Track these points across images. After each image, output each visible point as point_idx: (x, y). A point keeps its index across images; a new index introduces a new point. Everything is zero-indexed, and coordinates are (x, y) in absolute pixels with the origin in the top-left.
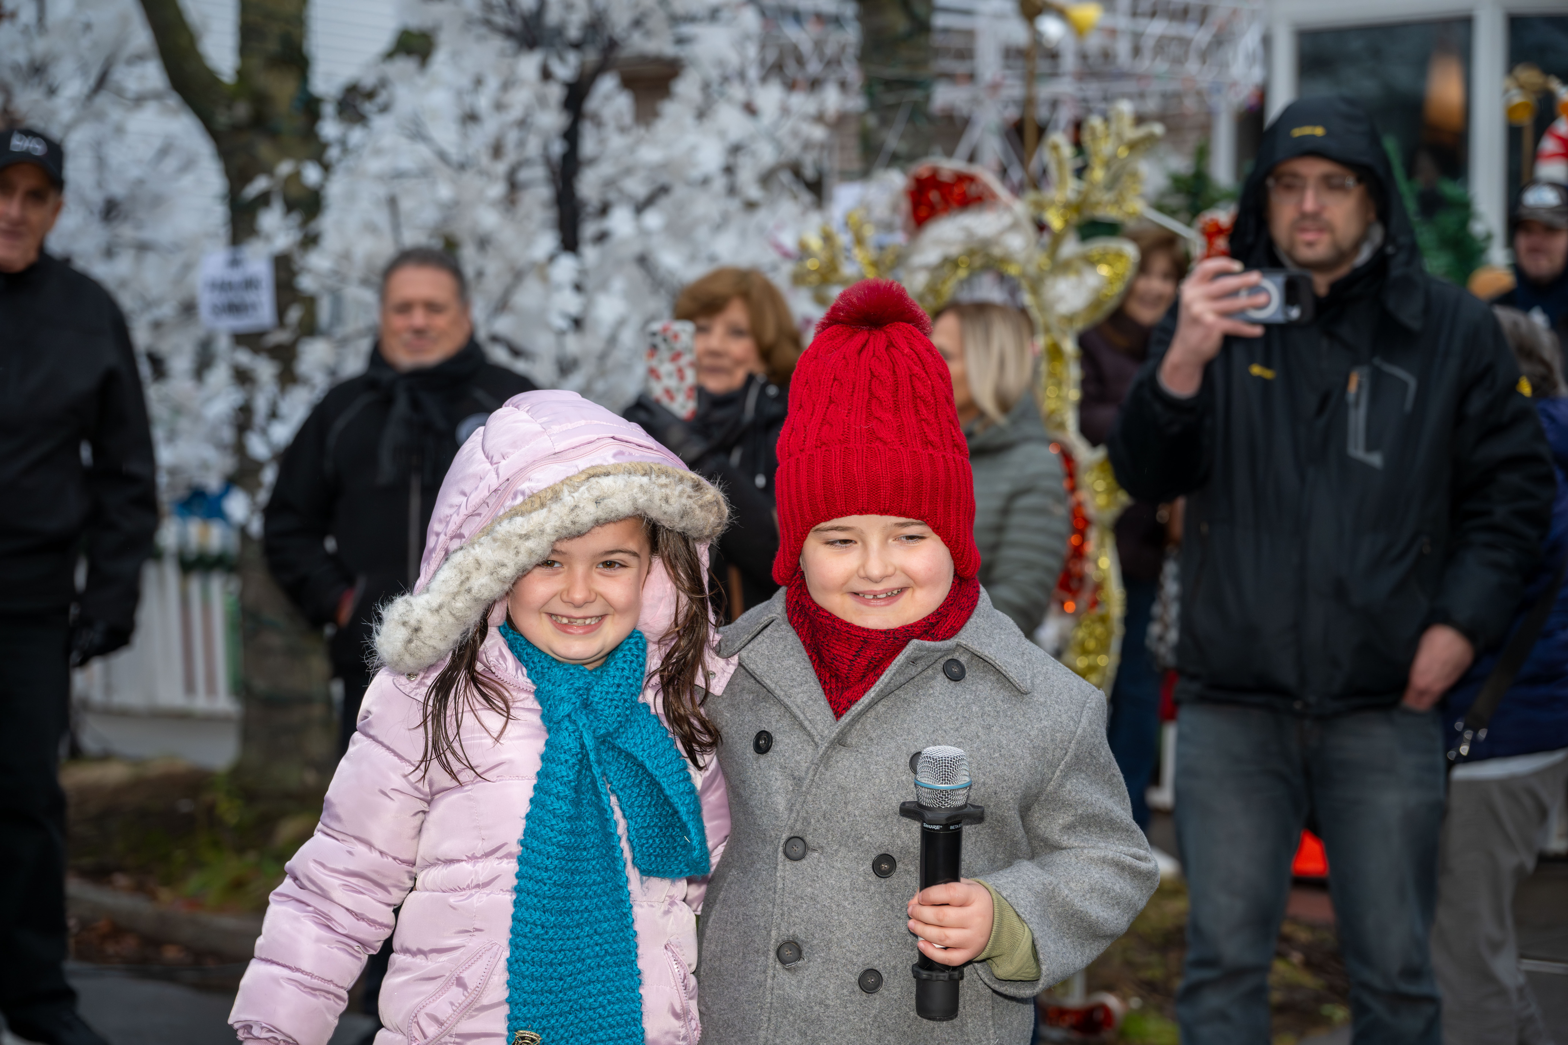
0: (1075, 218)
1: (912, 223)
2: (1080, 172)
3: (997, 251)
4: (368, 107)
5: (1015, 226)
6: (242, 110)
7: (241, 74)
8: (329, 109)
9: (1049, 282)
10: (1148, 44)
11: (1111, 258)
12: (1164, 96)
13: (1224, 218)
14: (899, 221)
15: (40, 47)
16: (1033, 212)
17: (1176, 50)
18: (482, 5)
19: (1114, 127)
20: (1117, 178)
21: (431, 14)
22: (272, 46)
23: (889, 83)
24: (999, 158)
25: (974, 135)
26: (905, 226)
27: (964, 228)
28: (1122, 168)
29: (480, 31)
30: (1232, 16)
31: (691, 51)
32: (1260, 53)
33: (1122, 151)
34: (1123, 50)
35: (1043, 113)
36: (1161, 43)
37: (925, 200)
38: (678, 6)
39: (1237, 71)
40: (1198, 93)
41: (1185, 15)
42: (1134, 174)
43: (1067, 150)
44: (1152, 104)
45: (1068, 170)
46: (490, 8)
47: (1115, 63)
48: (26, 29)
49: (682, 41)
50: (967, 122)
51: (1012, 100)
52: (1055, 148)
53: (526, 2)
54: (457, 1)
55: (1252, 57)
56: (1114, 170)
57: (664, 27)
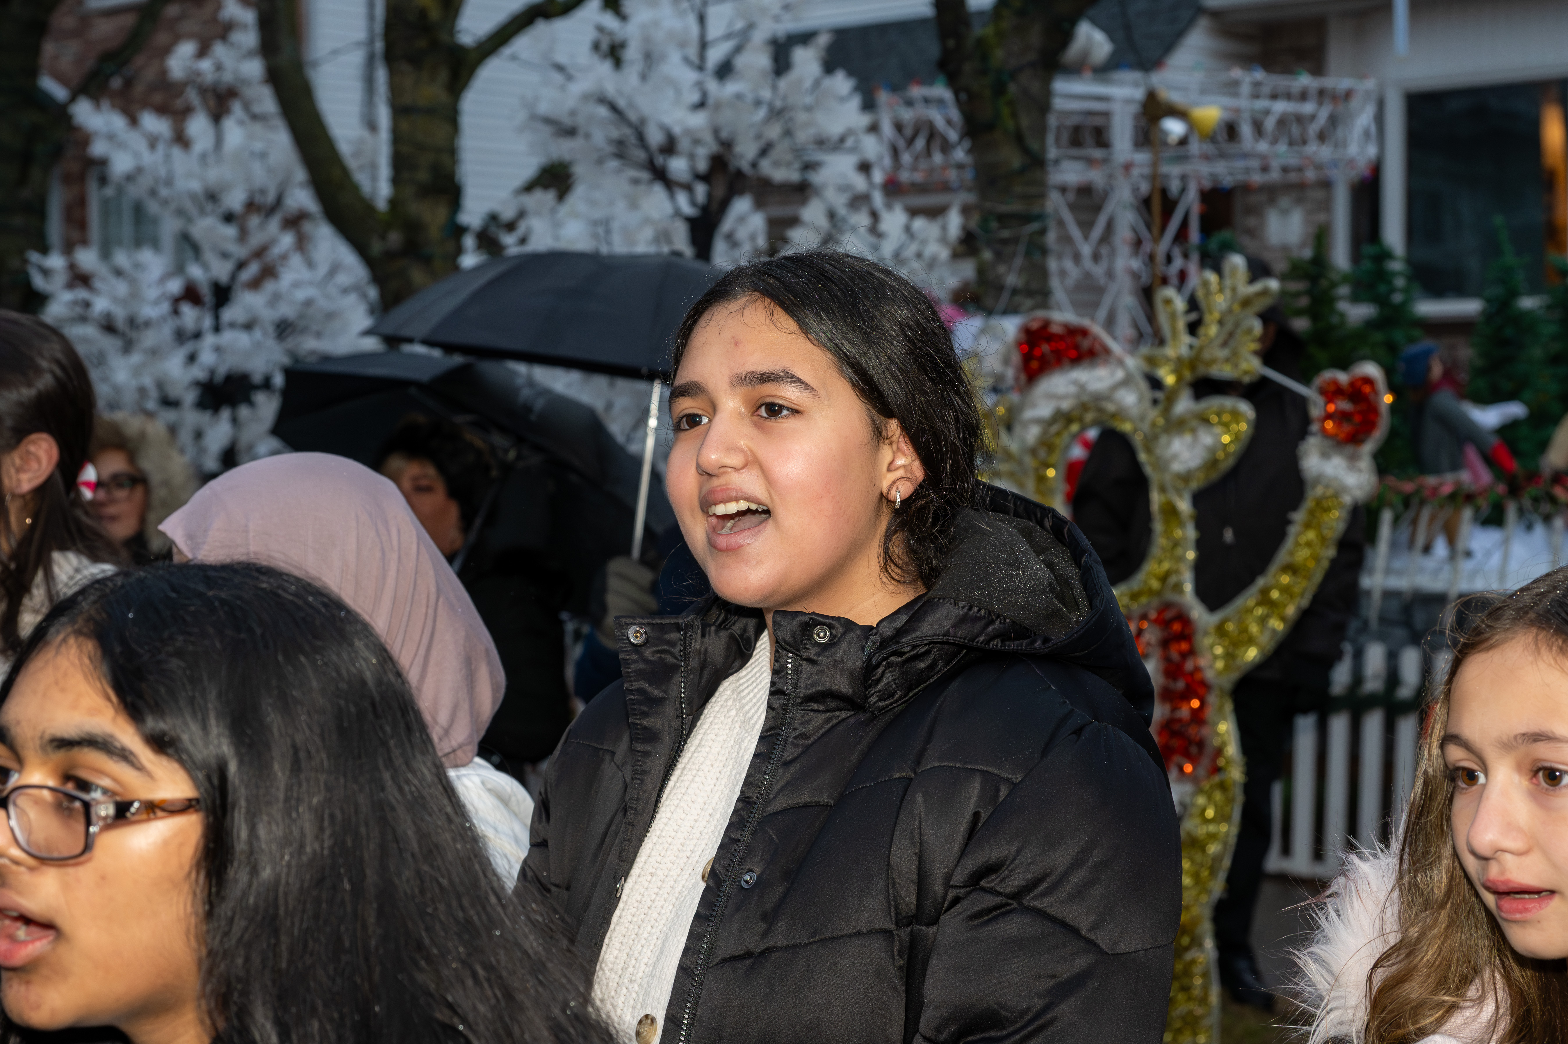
0: (1188, 375)
1: (1023, 378)
2: (1193, 328)
3: (1111, 407)
4: (508, 240)
5: (1126, 382)
6: (395, 238)
7: (393, 202)
8: (469, 242)
9: (1163, 439)
10: (1270, 124)
11: (1226, 417)
12: (1285, 170)
13: (1343, 378)
14: (1010, 373)
15: (214, 174)
16: (1145, 367)
17: (1295, 130)
18: (611, 141)
19: (1228, 282)
20: (1231, 335)
21: (564, 149)
22: (423, 176)
23: (1004, 219)
24: (1134, 230)
25: (1109, 208)
26: (1017, 379)
27: (1075, 382)
28: (1237, 325)
29: (614, 164)
30: (1348, 95)
31: (817, 178)
32: (1373, 130)
33: (1236, 308)
34: (1246, 130)
35: (1174, 186)
36: (1282, 122)
37: (1037, 352)
38: (803, 136)
39: (1353, 149)
40: (1318, 167)
41: (1303, 96)
42: (1249, 331)
43: (1180, 304)
44: (1275, 176)
45: (1181, 325)
46: (620, 143)
47: (1239, 142)
48: (203, 157)
49: (809, 166)
50: (1106, 195)
51: (1142, 176)
52: (1168, 302)
53: (655, 138)
54: (588, 136)
55: (1367, 134)
56: (1229, 326)
57: (788, 157)
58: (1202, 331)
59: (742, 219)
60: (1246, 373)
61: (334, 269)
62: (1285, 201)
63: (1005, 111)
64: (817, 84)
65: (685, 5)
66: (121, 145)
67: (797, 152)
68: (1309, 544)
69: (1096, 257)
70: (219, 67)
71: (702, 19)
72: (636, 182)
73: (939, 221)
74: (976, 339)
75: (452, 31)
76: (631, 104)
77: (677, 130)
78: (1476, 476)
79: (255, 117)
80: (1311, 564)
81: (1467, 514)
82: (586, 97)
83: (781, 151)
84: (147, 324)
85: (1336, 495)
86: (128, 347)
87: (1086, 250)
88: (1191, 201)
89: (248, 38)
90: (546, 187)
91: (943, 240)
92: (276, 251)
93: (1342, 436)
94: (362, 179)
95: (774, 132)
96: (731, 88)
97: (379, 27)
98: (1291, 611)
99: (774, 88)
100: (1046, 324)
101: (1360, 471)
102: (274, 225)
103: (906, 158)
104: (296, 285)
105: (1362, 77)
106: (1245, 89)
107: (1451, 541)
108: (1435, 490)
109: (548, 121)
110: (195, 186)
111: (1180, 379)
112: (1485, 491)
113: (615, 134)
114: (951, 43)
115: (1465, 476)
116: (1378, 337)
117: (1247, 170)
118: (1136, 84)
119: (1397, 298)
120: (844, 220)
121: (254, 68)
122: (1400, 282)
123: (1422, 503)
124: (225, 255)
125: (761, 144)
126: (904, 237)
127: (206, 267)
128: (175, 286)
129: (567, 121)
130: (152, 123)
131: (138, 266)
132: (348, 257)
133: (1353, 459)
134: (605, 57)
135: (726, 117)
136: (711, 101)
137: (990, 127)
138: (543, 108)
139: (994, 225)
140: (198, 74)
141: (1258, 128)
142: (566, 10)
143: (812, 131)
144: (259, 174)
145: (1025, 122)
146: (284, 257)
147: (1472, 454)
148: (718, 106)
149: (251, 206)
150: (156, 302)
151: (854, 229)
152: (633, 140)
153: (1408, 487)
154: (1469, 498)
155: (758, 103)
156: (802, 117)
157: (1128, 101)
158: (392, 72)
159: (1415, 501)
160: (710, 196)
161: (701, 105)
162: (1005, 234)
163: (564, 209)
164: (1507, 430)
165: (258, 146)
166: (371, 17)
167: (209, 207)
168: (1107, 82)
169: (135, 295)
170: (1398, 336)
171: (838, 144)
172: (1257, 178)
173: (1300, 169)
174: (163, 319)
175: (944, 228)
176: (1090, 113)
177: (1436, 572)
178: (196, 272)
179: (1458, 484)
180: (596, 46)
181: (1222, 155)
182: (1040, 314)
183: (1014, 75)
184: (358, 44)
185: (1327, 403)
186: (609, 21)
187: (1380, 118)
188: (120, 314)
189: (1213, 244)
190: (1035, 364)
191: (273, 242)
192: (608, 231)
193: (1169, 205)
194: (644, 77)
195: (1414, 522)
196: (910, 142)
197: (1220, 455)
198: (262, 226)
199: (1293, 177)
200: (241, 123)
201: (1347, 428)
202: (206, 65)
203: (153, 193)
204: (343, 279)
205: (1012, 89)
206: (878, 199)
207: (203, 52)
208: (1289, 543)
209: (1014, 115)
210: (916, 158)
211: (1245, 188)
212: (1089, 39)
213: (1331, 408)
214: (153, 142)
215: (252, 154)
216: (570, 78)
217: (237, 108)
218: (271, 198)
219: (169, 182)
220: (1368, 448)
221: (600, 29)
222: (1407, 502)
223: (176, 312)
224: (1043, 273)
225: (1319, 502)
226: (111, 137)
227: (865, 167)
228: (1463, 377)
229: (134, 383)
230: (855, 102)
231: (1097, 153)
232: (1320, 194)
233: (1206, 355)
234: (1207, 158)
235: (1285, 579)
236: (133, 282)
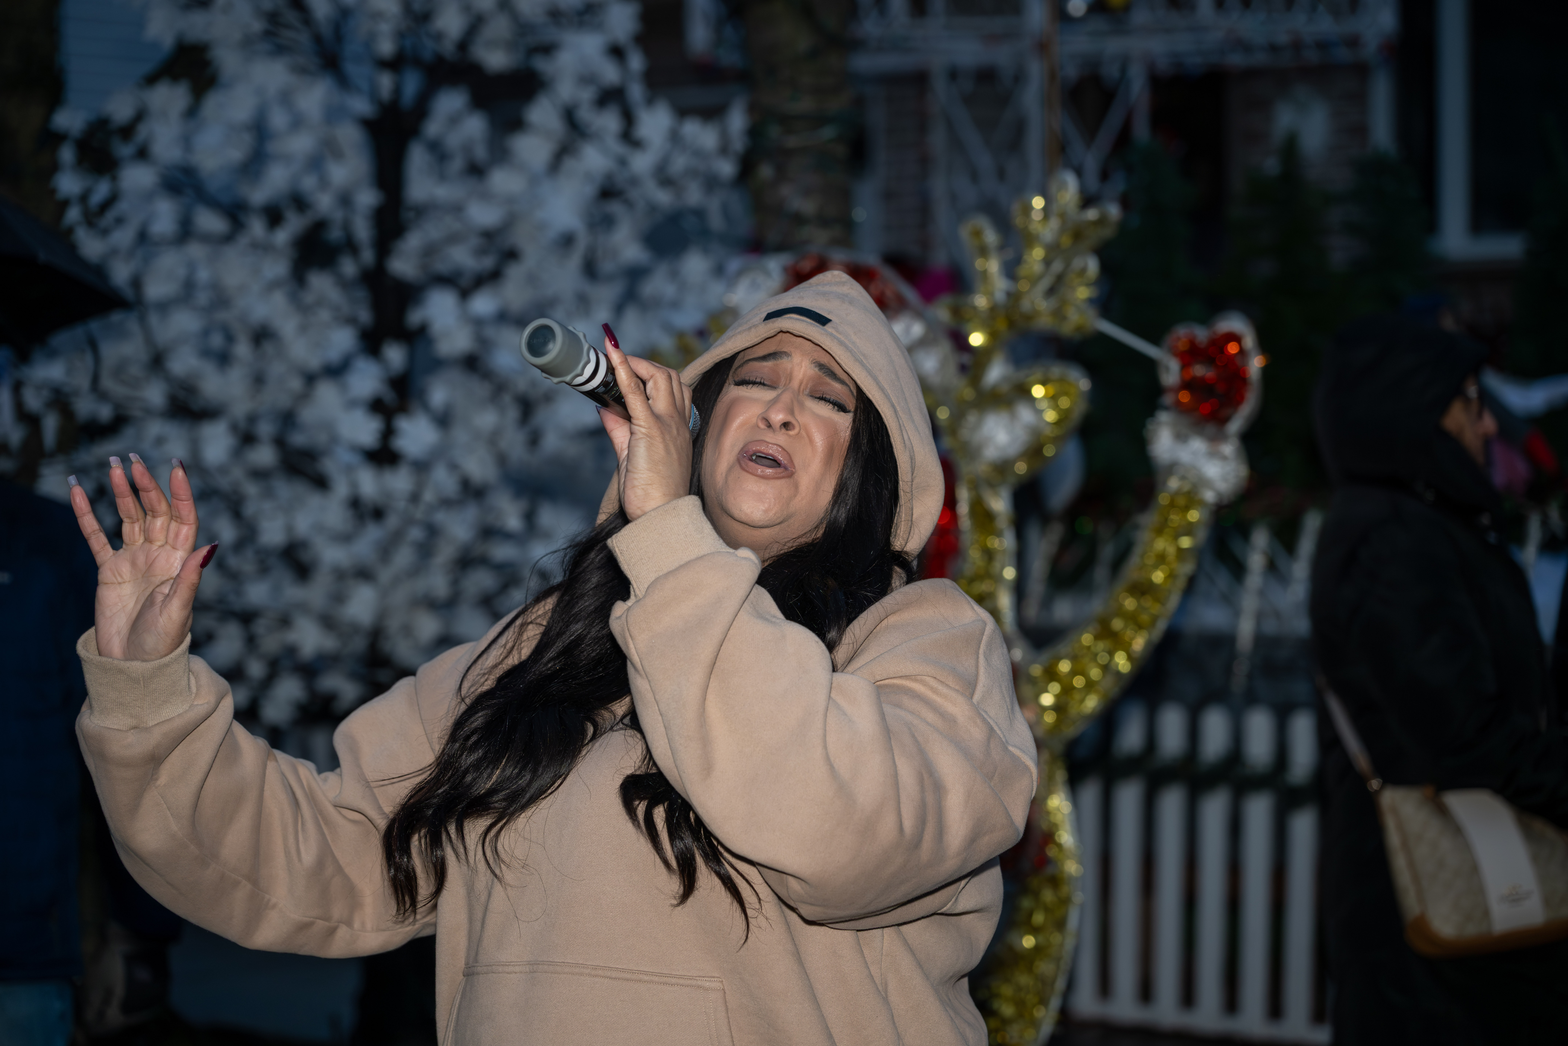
0: (1006, 332)
4: (122, 151)
9: (971, 419)
11: (1053, 388)
13: (1201, 334)
18: (260, 14)
20: (1059, 279)
21: (195, 26)
25: (1019, 103)
28: (1067, 265)
31: (549, 66)
33: (1067, 239)
35: (1110, 72)
38: (529, 6)
39: (1361, 19)
43: (992, 236)
46: (272, 17)
49: (538, 50)
52: (977, 233)
56: (1057, 266)
58: (1021, 272)
59: (452, 121)
60: (1076, 326)
62: (1301, 92)
67: (521, 28)
68: (1160, 556)
72: (298, 70)
73: (717, 125)
83: (497, 28)
85: (1196, 490)
87: (986, 162)
91: (724, 148)
93: (1201, 411)
95: (486, 2)
98: (1139, 643)
100: (822, 263)
101: (1225, 458)
111: (992, 340)
120: (586, 124)
125: (470, 18)
126: (669, 148)
133: (1215, 442)
151: (599, 134)
152: (291, 13)
160: (398, 88)
171: (579, 18)
175: (724, 132)
185: (1183, 368)
197: (1044, 435)
201: (1207, 401)
206: (636, 92)
213: (1188, 376)
220: (1234, 427)
225: (1173, 499)
232: (1350, 83)
233: (1027, 305)
235: (1130, 604)
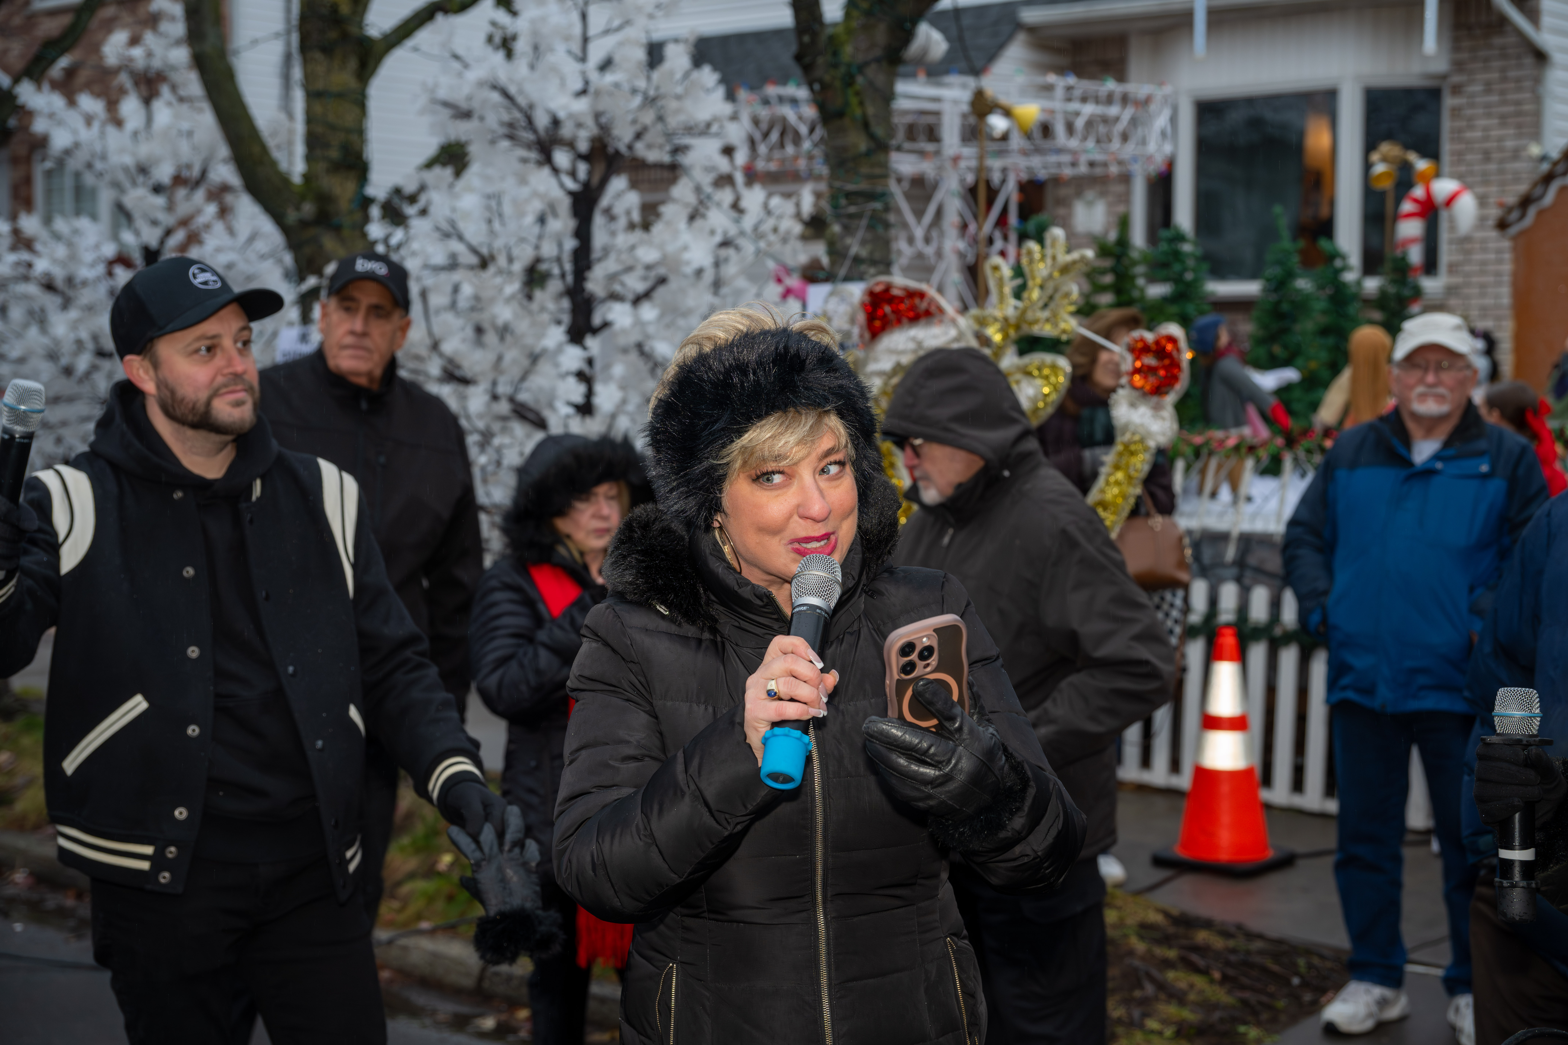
1: (867, 335)
2: (1018, 292)
4: (410, 210)
6: (308, 209)
7: (307, 177)
8: (375, 212)
10: (1080, 123)
11: (1046, 371)
12: (1092, 164)
13: (1149, 337)
14: (856, 331)
15: (145, 150)
16: (976, 327)
17: (1102, 129)
18: (502, 124)
19: (1049, 252)
20: (1051, 298)
21: (461, 130)
22: (334, 154)
23: (851, 196)
24: (961, 215)
25: (938, 197)
26: (861, 336)
27: (913, 339)
28: (1056, 290)
29: (505, 144)
30: (1147, 101)
31: (686, 160)
32: (1169, 130)
33: (1056, 274)
34: (1060, 129)
35: (996, 177)
36: (1090, 124)
37: (879, 313)
38: (673, 122)
39: (1151, 147)
40: (1120, 163)
41: (1109, 100)
42: (1067, 295)
43: (1006, 271)
44: (1083, 169)
45: (1007, 290)
46: (511, 125)
47: (1054, 138)
48: (135, 134)
49: (678, 150)
50: (935, 186)
51: (969, 169)
52: (996, 268)
53: (542, 121)
54: (482, 119)
55: (1163, 134)
56: (1049, 291)
57: (661, 140)
58: (1025, 295)
59: (619, 195)
60: (1064, 331)
61: (253, 238)
62: (1090, 194)
63: (854, 101)
64: (686, 75)
65: (570, 3)
66: (60, 123)
67: (669, 135)
68: (1118, 483)
69: (927, 240)
70: (150, 55)
71: (584, 17)
72: (524, 161)
73: (794, 200)
74: (826, 301)
75: (360, 25)
76: (521, 91)
77: (562, 115)
78: (1255, 432)
79: (181, 100)
80: (1119, 501)
81: (1250, 464)
82: (481, 84)
83: (654, 135)
84: (85, 283)
85: (1142, 441)
86: (66, 304)
87: (919, 233)
88: (1010, 192)
89: (178, 28)
90: (444, 164)
91: (798, 215)
92: (201, 220)
93: (1148, 388)
94: (278, 155)
95: (648, 117)
96: (609, 78)
97: (295, 21)
99: (649, 78)
100: (888, 288)
101: (1163, 419)
102: (200, 195)
103: (762, 149)
104: (218, 250)
105: (1161, 84)
106: (1059, 92)
107: (1235, 488)
108: (1221, 443)
109: (446, 104)
110: (128, 160)
111: (1006, 337)
112: (1264, 444)
113: (506, 117)
114: (806, 39)
115: (1246, 431)
116: (1173, 309)
117: (1059, 165)
118: (964, 86)
119: (1189, 276)
120: (709, 197)
121: (181, 55)
122: (1191, 263)
123: (1211, 454)
124: (155, 223)
125: (638, 127)
126: (762, 214)
127: (137, 233)
128: (109, 250)
129: (464, 105)
130: (89, 103)
131: (76, 232)
132: (267, 226)
133: (1157, 408)
134: (497, 48)
135: (604, 104)
136: (592, 89)
137: (840, 114)
138: (443, 94)
139: (843, 202)
140: (131, 60)
141: (1070, 128)
142: (463, 8)
143: (682, 118)
144: (185, 149)
145: (871, 110)
146: (207, 227)
147: (1252, 412)
148: (597, 93)
149: (178, 180)
150: (93, 265)
151: (719, 205)
152: (523, 123)
153: (1198, 439)
154: (1252, 449)
155: (634, 91)
156: (673, 104)
157: (956, 102)
158: (306, 62)
159: (1205, 451)
160: (590, 173)
161: (583, 92)
162: (852, 209)
163: (461, 183)
164: (1283, 391)
165: (185, 126)
166: (288, 10)
167: (141, 179)
168: (940, 85)
169: (73, 257)
170: (1190, 309)
171: (705, 130)
172: (1068, 172)
173: (1105, 165)
174: (98, 279)
175: (798, 205)
176: (923, 113)
177: (1221, 515)
178: (128, 237)
179: (1242, 439)
180: (490, 39)
181: (1038, 151)
182: (884, 278)
183: (861, 68)
184: (277, 35)
185: (1134, 361)
186: (502, 16)
187: (1174, 120)
188: (59, 274)
189: (1031, 225)
190: (877, 323)
191: (199, 211)
192: (499, 204)
193: (992, 194)
194: (532, 67)
195: (1203, 472)
196: (766, 135)
197: (1041, 405)
198: (188, 198)
199: (1098, 171)
200: (169, 104)
201: (1152, 380)
202: (137, 52)
203: (89, 166)
204: (261, 246)
205: (860, 80)
206: (740, 180)
207: (134, 41)
208: (1101, 482)
209: (861, 104)
210: (771, 149)
211: (1057, 181)
212: (928, 38)
213: (1138, 364)
214: (89, 120)
215: (180, 133)
216: (466, 66)
217: (165, 90)
218: (196, 172)
219: (104, 157)
220: (1171, 399)
221: (494, 24)
222: (1197, 453)
223: (110, 274)
224: (886, 244)
225: (1127, 446)
226: (51, 116)
227: (728, 151)
228: (1246, 346)
229: (72, 336)
230: (720, 92)
231: (930, 147)
232: (1119, 188)
233: (1030, 315)
234: (1025, 153)
236: (70, 245)
